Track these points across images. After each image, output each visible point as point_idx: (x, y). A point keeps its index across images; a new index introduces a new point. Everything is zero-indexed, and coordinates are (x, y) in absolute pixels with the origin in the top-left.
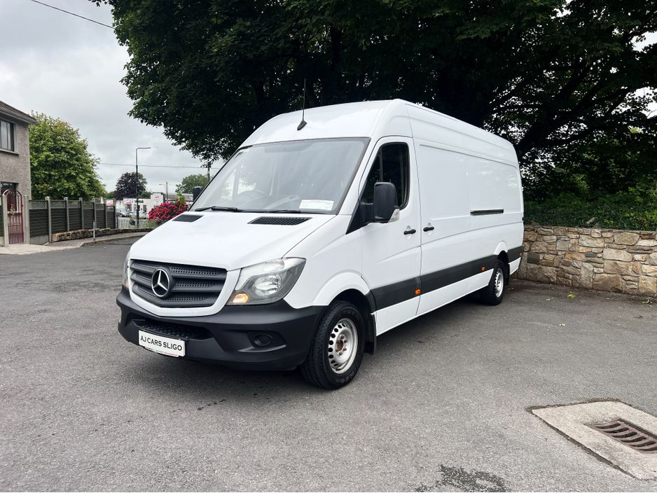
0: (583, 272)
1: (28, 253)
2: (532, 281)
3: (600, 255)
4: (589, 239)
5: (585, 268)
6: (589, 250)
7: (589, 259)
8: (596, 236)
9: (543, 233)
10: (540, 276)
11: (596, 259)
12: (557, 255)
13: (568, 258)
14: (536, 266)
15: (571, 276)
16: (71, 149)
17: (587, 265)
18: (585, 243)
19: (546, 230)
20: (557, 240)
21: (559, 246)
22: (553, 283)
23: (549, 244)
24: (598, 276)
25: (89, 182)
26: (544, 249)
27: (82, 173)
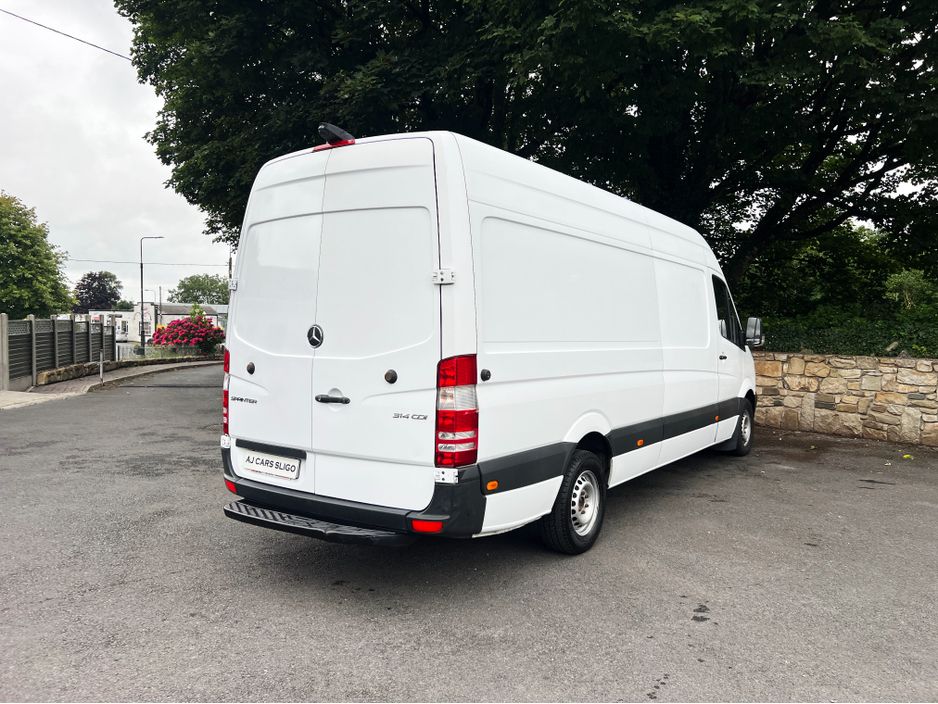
0: (905, 420)
1: (17, 406)
2: (824, 433)
3: (931, 397)
4: (914, 374)
5: (909, 415)
6: (913, 389)
7: (914, 402)
8: (925, 369)
9: (839, 365)
10: (836, 427)
11: (926, 402)
12: (864, 396)
13: (881, 400)
14: (828, 412)
15: (886, 427)
16: (24, 237)
17: (912, 411)
18: (907, 380)
19: (843, 361)
20: (863, 375)
21: (866, 383)
22: (858, 436)
23: (851, 381)
24: (929, 427)
25: (52, 287)
26: (842, 388)
27: (42, 274)
